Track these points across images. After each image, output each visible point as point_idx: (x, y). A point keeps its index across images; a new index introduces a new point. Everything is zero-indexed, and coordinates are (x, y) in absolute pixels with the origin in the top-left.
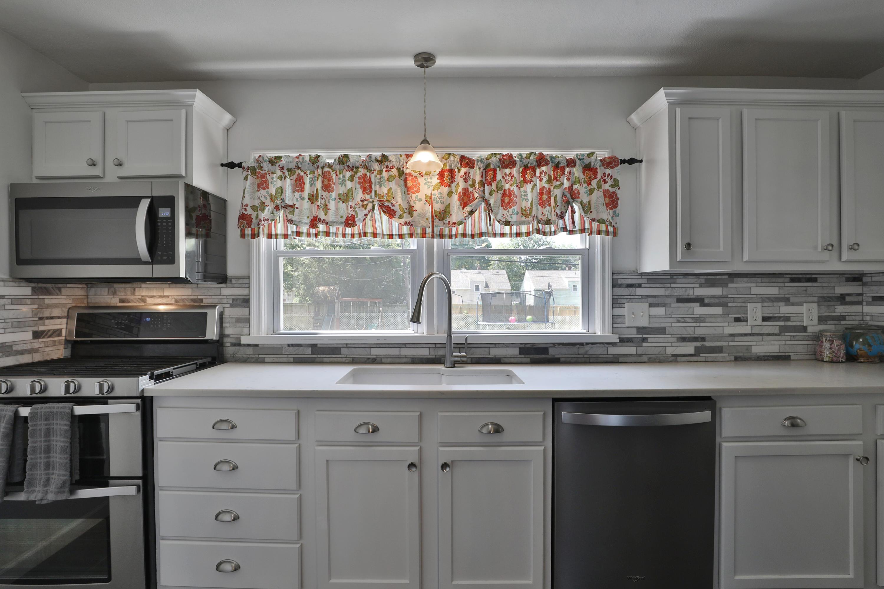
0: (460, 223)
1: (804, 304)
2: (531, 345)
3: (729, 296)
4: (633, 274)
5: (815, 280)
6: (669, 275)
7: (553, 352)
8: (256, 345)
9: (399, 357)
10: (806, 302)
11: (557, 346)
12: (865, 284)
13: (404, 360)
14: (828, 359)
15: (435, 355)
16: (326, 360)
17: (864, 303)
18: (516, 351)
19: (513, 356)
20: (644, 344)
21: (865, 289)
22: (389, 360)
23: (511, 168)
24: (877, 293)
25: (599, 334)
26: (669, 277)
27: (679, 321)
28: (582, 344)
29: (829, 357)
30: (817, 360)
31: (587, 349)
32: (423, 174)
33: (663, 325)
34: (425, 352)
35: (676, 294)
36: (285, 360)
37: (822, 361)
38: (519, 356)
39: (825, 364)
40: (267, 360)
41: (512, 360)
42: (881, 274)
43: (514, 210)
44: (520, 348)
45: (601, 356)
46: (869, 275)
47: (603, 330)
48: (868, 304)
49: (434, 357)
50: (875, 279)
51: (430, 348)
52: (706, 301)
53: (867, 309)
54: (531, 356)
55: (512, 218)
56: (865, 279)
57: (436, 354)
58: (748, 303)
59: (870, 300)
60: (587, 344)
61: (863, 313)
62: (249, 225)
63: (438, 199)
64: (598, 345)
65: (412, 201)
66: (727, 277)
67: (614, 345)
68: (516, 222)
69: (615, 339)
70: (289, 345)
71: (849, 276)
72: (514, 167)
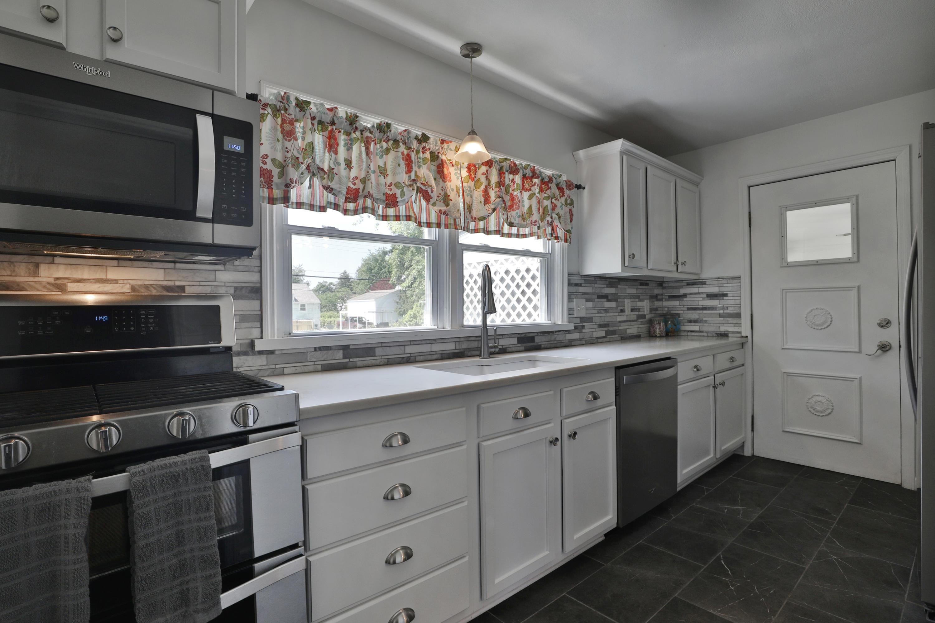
0: (483, 218)
1: (645, 300)
2: (525, 334)
3: (619, 294)
4: (576, 276)
5: (647, 284)
6: (593, 277)
7: (538, 340)
8: (272, 352)
9: (431, 353)
10: (645, 299)
11: (539, 335)
12: (664, 288)
13: (435, 357)
14: (659, 335)
15: (460, 349)
16: (359, 364)
17: (664, 300)
18: (514, 341)
19: (514, 346)
20: (584, 331)
21: (665, 291)
22: (422, 358)
23: (514, 175)
24: (671, 293)
25: (560, 323)
26: (593, 279)
27: (598, 313)
28: (552, 332)
29: (659, 334)
30: (652, 337)
31: (556, 336)
32: (454, 163)
33: (591, 315)
34: (451, 347)
35: (597, 292)
36: (311, 368)
37: (656, 337)
38: (517, 345)
39: (658, 338)
40: (286, 371)
41: (514, 349)
42: (673, 282)
43: (517, 213)
44: (518, 338)
45: (563, 341)
46: (667, 282)
47: (563, 321)
48: (666, 300)
49: (459, 351)
50: (670, 285)
51: (455, 342)
52: (609, 298)
53: (666, 303)
54: (525, 345)
55: (515, 220)
56: (664, 285)
57: (460, 348)
58: (626, 300)
59: (667, 297)
60: (556, 331)
61: (663, 306)
62: (270, 185)
63: (468, 192)
64: (561, 333)
65: (448, 189)
66: (617, 280)
67: (568, 331)
68: (518, 224)
69: (571, 327)
70: (315, 349)
71: (658, 282)
72: (517, 174)
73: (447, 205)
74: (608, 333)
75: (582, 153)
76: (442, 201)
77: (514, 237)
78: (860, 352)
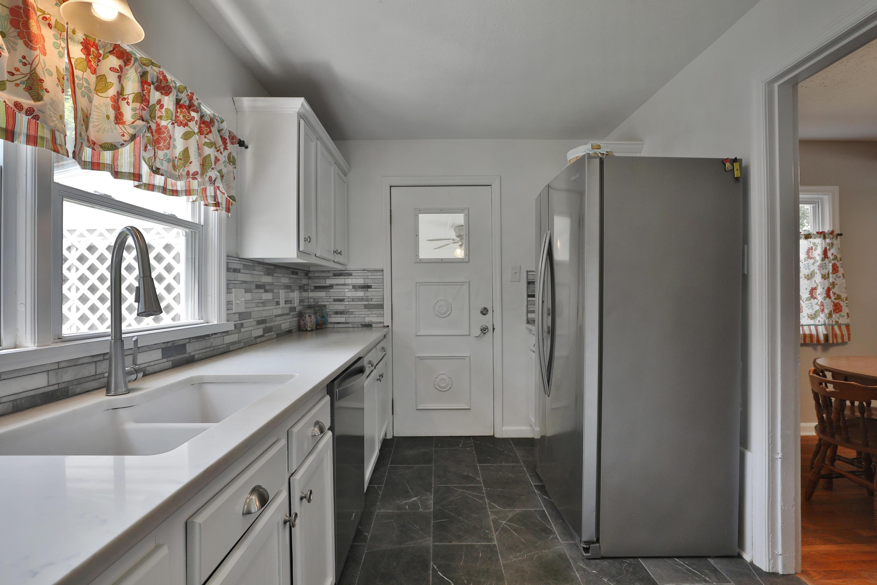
1: (296, 291)
2: (172, 343)
3: (275, 284)
4: (235, 259)
5: (296, 274)
6: (251, 262)
7: (191, 349)
10: (296, 290)
11: (192, 341)
12: (310, 278)
14: (310, 329)
15: (58, 384)
17: (309, 291)
18: (157, 355)
19: (156, 362)
20: (243, 330)
21: (310, 281)
23: (162, 93)
24: (317, 284)
25: (216, 323)
26: (252, 264)
27: (257, 307)
28: (208, 336)
29: (310, 327)
30: (303, 331)
31: (212, 340)
32: (53, 22)
33: (250, 310)
35: (255, 281)
37: (307, 330)
38: (162, 361)
39: (309, 333)
41: (156, 368)
42: (320, 272)
43: (166, 155)
44: (163, 349)
45: (220, 347)
46: (313, 272)
47: (219, 319)
48: (312, 291)
49: (56, 387)
50: (316, 275)
51: (48, 371)
52: (267, 287)
53: (311, 294)
54: (172, 358)
55: (162, 165)
56: (310, 275)
57: (59, 381)
58: (280, 290)
59: (313, 288)
60: (212, 334)
61: (308, 297)
63: (83, 89)
64: (218, 335)
65: (39, 66)
66: (273, 267)
67: (227, 333)
68: (166, 171)
69: (230, 327)
71: (305, 272)
72: (167, 94)
73: (38, 98)
74: (267, 330)
75: (247, 102)
76: (23, 86)
77: (159, 192)
78: (469, 335)
